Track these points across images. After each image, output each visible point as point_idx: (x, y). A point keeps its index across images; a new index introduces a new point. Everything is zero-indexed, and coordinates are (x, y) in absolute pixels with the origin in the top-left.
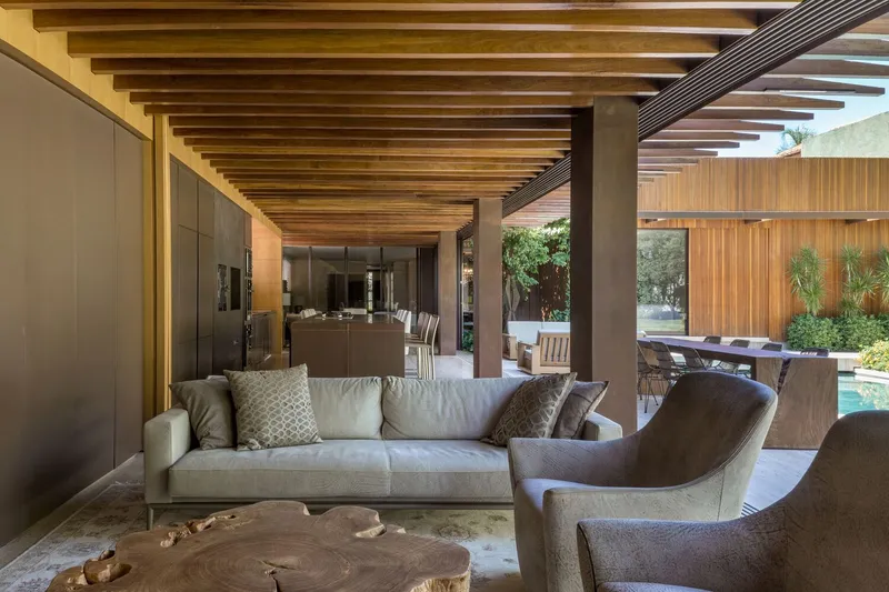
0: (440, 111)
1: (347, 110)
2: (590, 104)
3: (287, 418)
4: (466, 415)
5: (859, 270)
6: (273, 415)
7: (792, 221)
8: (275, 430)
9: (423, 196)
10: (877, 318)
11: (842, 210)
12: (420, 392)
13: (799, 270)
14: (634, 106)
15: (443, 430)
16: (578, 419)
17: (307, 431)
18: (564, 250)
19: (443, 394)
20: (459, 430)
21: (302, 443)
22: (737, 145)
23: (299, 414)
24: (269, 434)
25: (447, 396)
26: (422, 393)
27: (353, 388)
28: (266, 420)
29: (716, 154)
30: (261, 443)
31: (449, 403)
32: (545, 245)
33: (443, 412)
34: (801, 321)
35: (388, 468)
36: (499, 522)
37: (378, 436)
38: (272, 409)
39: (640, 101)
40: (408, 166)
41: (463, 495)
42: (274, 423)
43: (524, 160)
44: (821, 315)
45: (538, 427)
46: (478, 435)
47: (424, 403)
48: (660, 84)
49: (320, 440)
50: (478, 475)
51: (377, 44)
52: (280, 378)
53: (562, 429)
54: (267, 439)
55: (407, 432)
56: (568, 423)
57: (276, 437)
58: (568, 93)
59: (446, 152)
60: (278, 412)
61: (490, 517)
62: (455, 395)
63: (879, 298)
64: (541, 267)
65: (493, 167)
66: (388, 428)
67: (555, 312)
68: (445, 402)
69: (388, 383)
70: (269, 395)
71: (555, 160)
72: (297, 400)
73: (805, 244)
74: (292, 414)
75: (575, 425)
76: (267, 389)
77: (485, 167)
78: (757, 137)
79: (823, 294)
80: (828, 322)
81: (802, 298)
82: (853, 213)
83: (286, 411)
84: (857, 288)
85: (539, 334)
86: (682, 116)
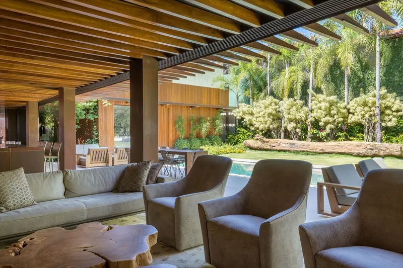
0: (75, 49)
1: (25, 40)
2: (141, 57)
3: (20, 194)
4: (105, 182)
5: (194, 123)
6: (12, 194)
7: (175, 106)
8: (14, 201)
9: (32, 84)
10: (199, 139)
11: (190, 103)
12: (83, 175)
13: (178, 123)
14: (157, 61)
15: (96, 190)
16: (155, 177)
17: (30, 199)
18: (92, 113)
19: (94, 175)
20: (103, 189)
21: (28, 206)
22: (179, 79)
23: (25, 192)
24: (11, 202)
25: (96, 175)
26: (84, 175)
27: (49, 177)
28: (9, 196)
29: (171, 81)
30: (7, 209)
31: (97, 178)
32: (83, 110)
33: (95, 181)
34: (178, 141)
35: (85, 207)
36: (125, 222)
37: (64, 197)
38: (11, 190)
39: (159, 60)
40: (36, 69)
41: (118, 212)
42: (13, 197)
43: (98, 74)
44: (185, 139)
45: (141, 182)
46: (110, 190)
47: (86, 180)
48: (168, 55)
49: (36, 203)
50: (124, 203)
51: (67, 17)
52: (11, 175)
53: (149, 181)
54: (10, 206)
55: (79, 193)
56: (151, 178)
57: (15, 205)
58: (128, 51)
59: (63, 66)
60: (14, 192)
61: (120, 221)
62: (100, 175)
63: (200, 132)
64: (80, 120)
65: (81, 75)
66: (68, 192)
67: (88, 140)
68: (95, 178)
69: (67, 173)
70: (8, 184)
71: (112, 76)
72: (23, 185)
73: (179, 114)
74: (22, 192)
75: (154, 179)
76: (7, 181)
77: (77, 74)
78: (186, 77)
79: (184, 131)
80: (186, 141)
81: (178, 133)
82: (193, 104)
83: (18, 191)
84: (194, 129)
85: (89, 150)
86: (169, 67)
